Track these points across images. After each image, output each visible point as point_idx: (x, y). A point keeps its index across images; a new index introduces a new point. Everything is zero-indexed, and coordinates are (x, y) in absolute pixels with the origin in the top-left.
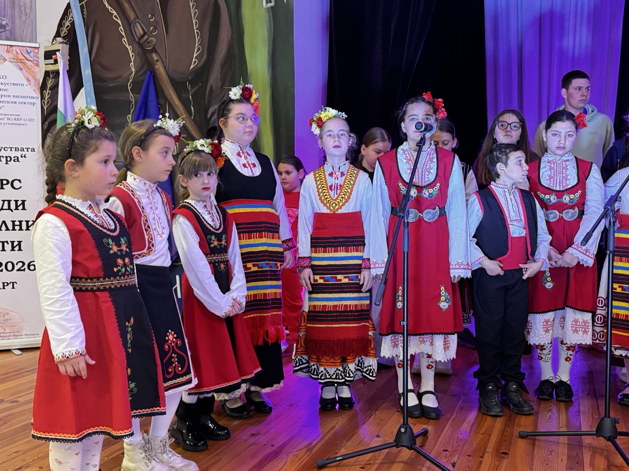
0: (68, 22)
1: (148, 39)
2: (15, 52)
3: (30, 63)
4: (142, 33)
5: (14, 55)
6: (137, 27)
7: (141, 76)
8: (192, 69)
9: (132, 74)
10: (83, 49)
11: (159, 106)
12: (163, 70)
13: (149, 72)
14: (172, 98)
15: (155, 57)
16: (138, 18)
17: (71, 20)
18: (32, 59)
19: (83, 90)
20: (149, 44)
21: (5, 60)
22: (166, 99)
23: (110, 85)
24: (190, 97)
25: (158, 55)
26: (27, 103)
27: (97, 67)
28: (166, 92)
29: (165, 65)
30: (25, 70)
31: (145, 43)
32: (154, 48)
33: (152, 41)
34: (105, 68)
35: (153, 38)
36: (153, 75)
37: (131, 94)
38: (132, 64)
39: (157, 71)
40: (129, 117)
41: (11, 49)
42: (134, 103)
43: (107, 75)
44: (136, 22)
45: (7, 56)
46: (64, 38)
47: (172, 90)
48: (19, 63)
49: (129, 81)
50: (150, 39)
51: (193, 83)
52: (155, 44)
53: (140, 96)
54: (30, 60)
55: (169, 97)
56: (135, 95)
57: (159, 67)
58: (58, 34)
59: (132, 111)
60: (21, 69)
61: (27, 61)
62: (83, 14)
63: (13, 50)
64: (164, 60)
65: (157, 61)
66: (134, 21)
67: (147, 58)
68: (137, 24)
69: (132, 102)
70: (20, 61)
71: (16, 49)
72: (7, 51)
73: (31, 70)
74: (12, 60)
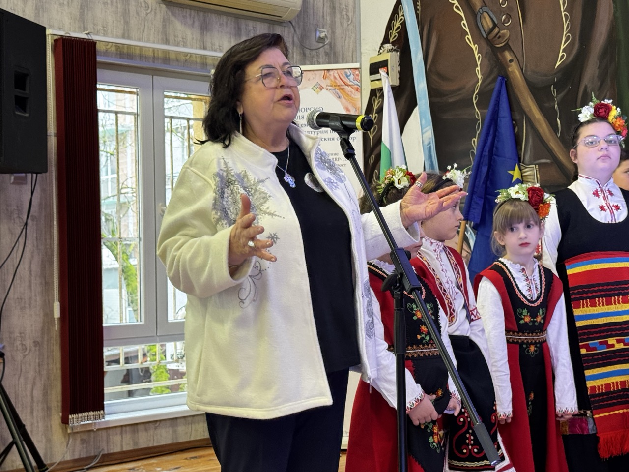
0: (397, 22)
1: (499, 32)
2: (332, 78)
3: (350, 88)
4: (491, 25)
5: (331, 81)
6: (485, 18)
7: (489, 84)
8: (558, 67)
9: (478, 82)
10: (416, 56)
11: (514, 122)
12: (519, 73)
13: (500, 78)
14: (531, 110)
15: (508, 56)
16: (486, 6)
17: (402, 19)
18: (352, 84)
19: (416, 111)
20: (501, 39)
21: (321, 88)
22: (523, 112)
23: (450, 100)
24: (556, 106)
25: (512, 53)
27: (434, 77)
28: (523, 103)
29: (522, 67)
30: (345, 98)
31: (495, 39)
32: (507, 44)
33: (504, 35)
34: (443, 77)
35: (505, 31)
36: (506, 81)
37: (477, 110)
38: (478, 68)
39: (511, 75)
40: (474, 141)
41: (328, 75)
42: (480, 121)
43: (446, 87)
44: (483, 12)
45: (324, 83)
46: (393, 43)
47: (532, 99)
48: (337, 90)
49: (474, 92)
50: (502, 32)
51: (559, 86)
52: (508, 39)
53: (488, 112)
54: (350, 85)
55: (527, 110)
56: (482, 111)
57: (514, 70)
58: (386, 40)
59: (478, 132)
60: (339, 97)
61: (347, 87)
62: (416, 10)
63: (330, 75)
64: (520, 59)
65: (511, 61)
66: (481, 11)
67: (498, 59)
68: (486, 15)
69: (479, 120)
70: (338, 88)
71: (333, 74)
72: (323, 77)
73: (350, 96)
74: (329, 88)
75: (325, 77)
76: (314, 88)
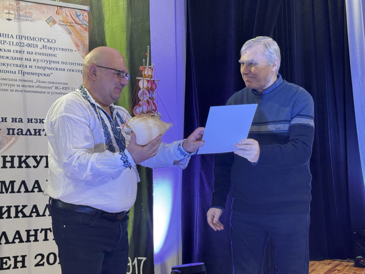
2: (64, 15)
3: (79, 27)
5: (63, 17)
21: (54, 22)
26: (75, 71)
30: (74, 34)
41: (60, 11)
45: (57, 18)
48: (68, 27)
54: (79, 24)
60: (70, 33)
61: (77, 25)
63: (62, 11)
70: (69, 24)
71: (66, 11)
72: (56, 13)
73: (80, 34)
74: (62, 23)
75: (57, 13)
76: (48, 21)
